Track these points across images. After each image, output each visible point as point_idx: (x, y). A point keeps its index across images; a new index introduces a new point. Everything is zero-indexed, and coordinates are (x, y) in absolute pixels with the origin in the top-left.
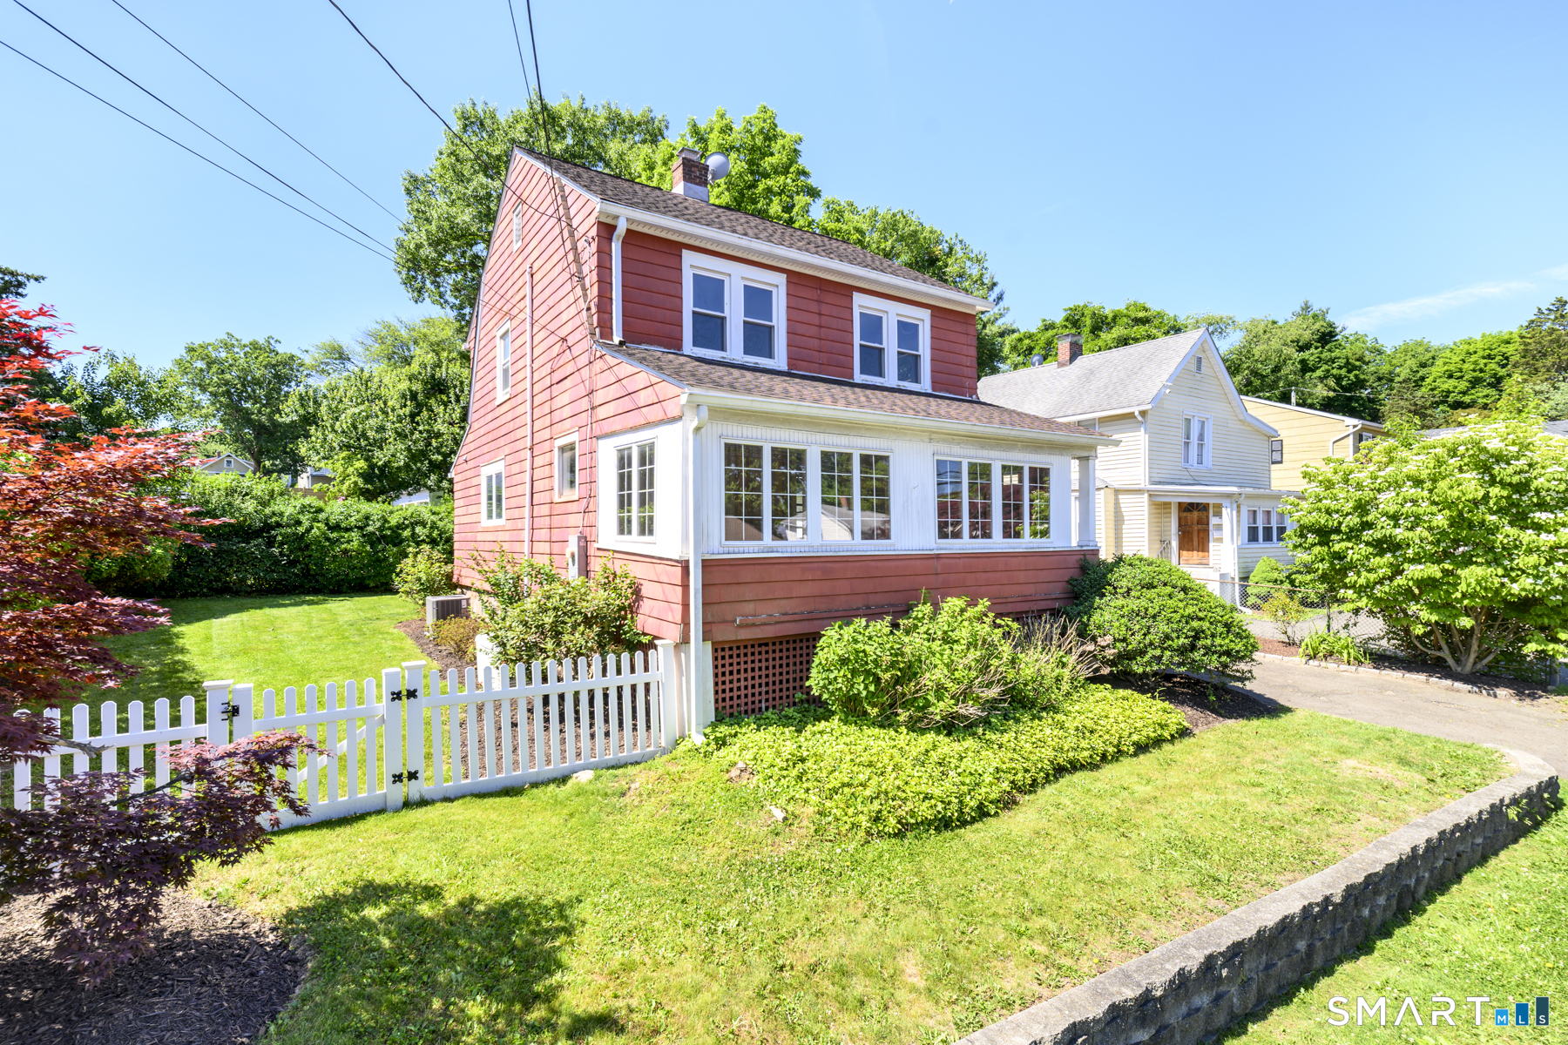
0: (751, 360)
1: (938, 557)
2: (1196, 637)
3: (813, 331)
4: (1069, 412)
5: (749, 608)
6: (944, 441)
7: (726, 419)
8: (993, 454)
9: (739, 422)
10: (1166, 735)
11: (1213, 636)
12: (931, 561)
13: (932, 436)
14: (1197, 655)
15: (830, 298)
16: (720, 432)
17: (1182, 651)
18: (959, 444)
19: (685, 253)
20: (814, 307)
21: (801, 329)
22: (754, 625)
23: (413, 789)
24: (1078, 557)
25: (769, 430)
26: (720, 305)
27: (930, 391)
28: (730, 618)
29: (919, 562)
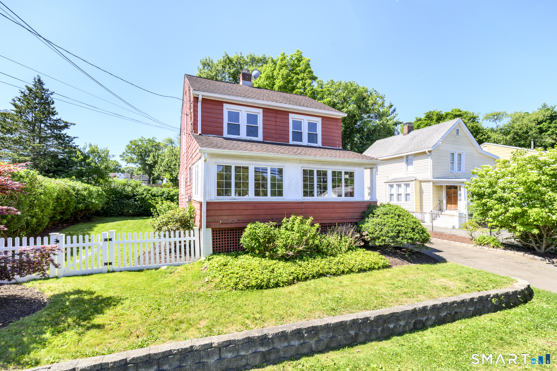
0: (249, 138)
1: (302, 203)
2: (399, 233)
3: (273, 127)
4: (403, 152)
5: (225, 218)
6: (306, 163)
7: (217, 157)
8: (328, 167)
9: (222, 158)
10: (376, 267)
11: (406, 232)
12: (299, 204)
13: (301, 161)
14: (399, 239)
15: (280, 116)
16: (215, 161)
17: (392, 238)
18: (313, 164)
19: (224, 104)
20: (274, 119)
21: (268, 127)
22: (227, 223)
23: (109, 267)
24: (367, 204)
25: (234, 161)
26: (238, 120)
27: (321, 146)
28: (217, 221)
29: (294, 204)
